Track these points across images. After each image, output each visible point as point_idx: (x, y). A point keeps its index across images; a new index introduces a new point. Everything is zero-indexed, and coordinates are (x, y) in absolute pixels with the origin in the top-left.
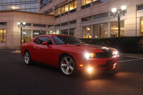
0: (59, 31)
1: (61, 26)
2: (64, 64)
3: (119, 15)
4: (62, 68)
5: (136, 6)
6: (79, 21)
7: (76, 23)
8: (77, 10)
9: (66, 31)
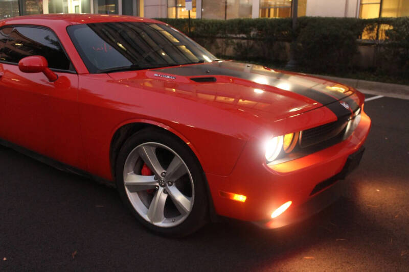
2: (139, 173)
4: (131, 191)
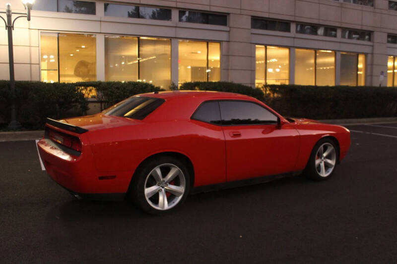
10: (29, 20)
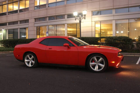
0: (6, 30)
1: (8, 25)
3: (80, 19)
5: (91, 12)
6: (32, 21)
7: (28, 22)
8: (30, 9)
9: (15, 31)
10: (85, 19)
